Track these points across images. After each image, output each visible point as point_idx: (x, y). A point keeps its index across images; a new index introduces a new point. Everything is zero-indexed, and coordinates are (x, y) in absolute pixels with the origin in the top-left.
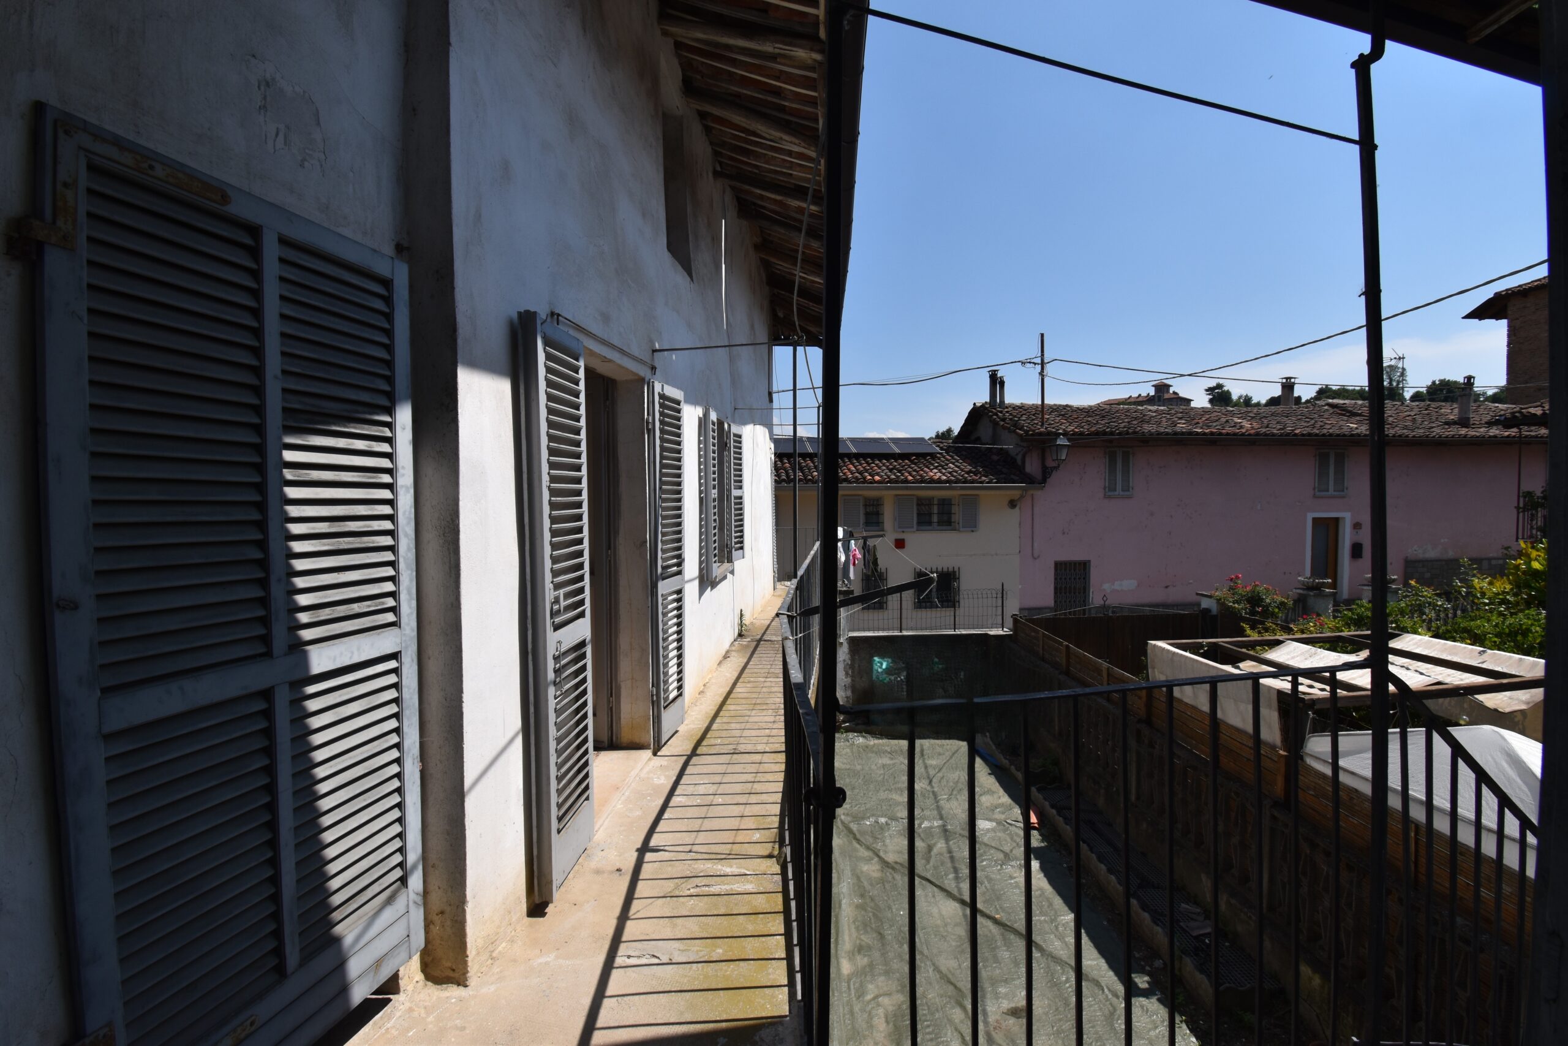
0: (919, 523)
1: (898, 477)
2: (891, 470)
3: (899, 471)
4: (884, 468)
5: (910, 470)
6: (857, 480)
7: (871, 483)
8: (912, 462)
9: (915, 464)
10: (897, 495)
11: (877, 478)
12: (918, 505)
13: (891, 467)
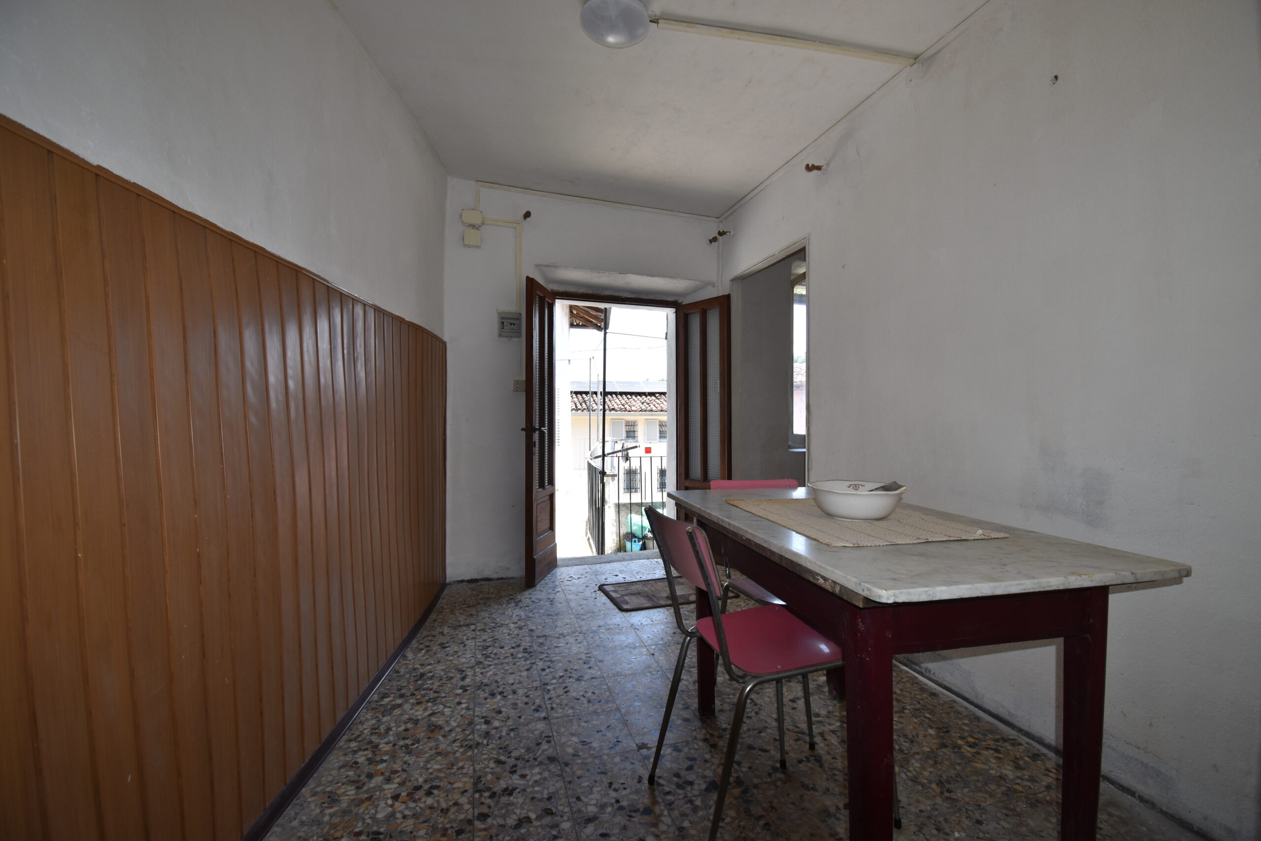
0: (660, 437)
1: (647, 408)
2: (643, 403)
3: (648, 404)
4: (638, 402)
5: (655, 403)
6: (621, 410)
7: (630, 411)
8: (656, 397)
9: (659, 399)
10: (646, 419)
11: (633, 408)
12: (660, 425)
13: (643, 401)
